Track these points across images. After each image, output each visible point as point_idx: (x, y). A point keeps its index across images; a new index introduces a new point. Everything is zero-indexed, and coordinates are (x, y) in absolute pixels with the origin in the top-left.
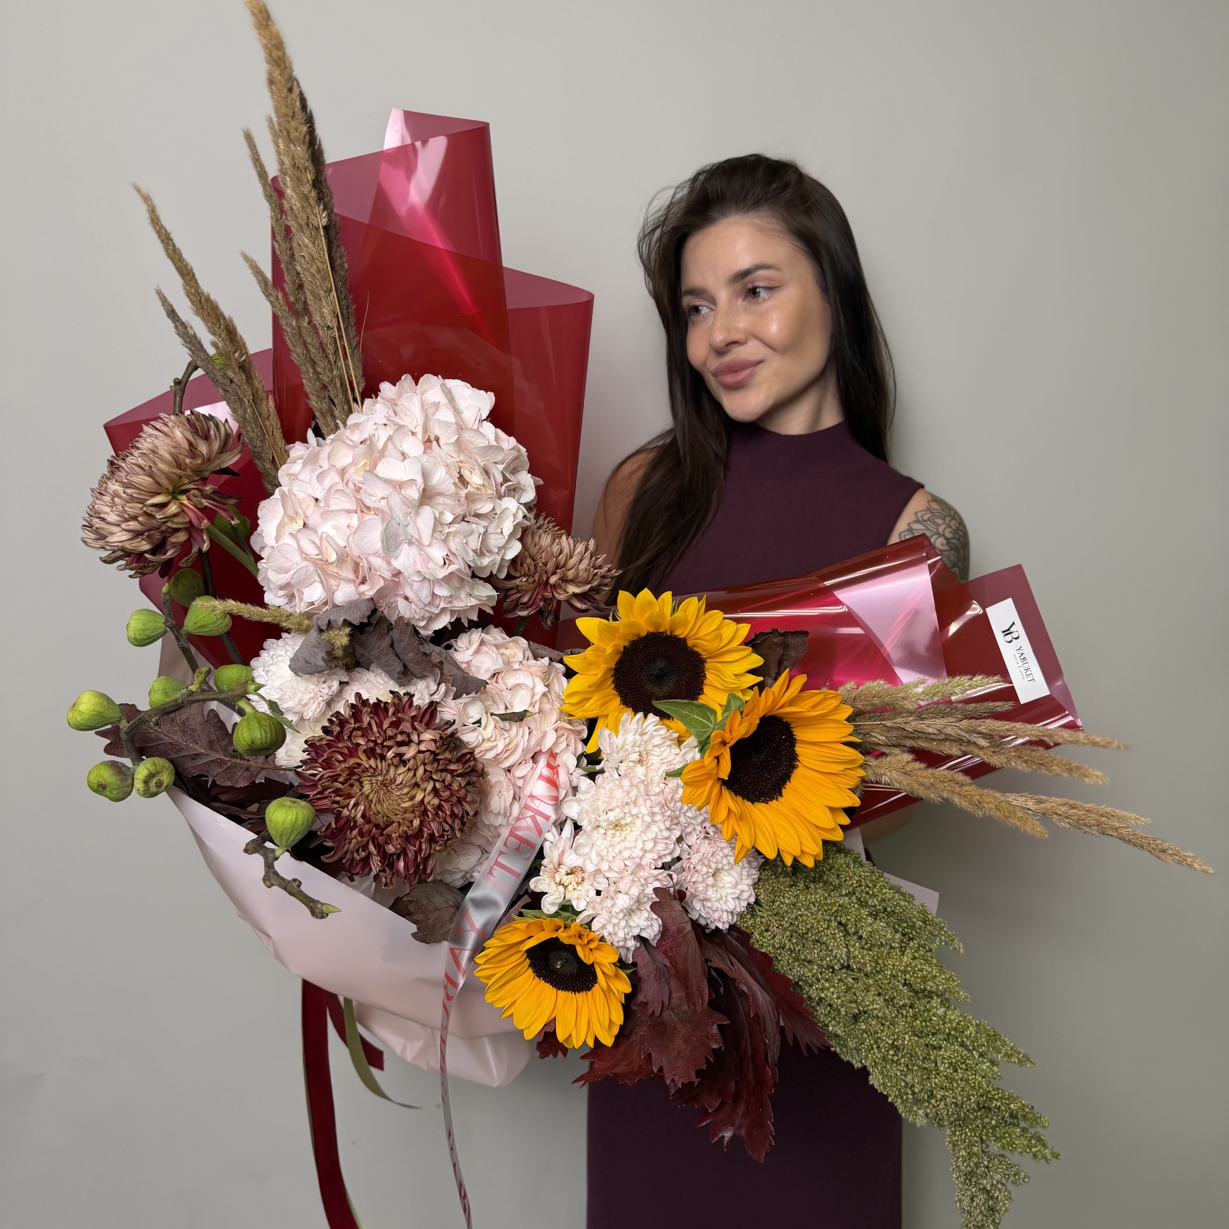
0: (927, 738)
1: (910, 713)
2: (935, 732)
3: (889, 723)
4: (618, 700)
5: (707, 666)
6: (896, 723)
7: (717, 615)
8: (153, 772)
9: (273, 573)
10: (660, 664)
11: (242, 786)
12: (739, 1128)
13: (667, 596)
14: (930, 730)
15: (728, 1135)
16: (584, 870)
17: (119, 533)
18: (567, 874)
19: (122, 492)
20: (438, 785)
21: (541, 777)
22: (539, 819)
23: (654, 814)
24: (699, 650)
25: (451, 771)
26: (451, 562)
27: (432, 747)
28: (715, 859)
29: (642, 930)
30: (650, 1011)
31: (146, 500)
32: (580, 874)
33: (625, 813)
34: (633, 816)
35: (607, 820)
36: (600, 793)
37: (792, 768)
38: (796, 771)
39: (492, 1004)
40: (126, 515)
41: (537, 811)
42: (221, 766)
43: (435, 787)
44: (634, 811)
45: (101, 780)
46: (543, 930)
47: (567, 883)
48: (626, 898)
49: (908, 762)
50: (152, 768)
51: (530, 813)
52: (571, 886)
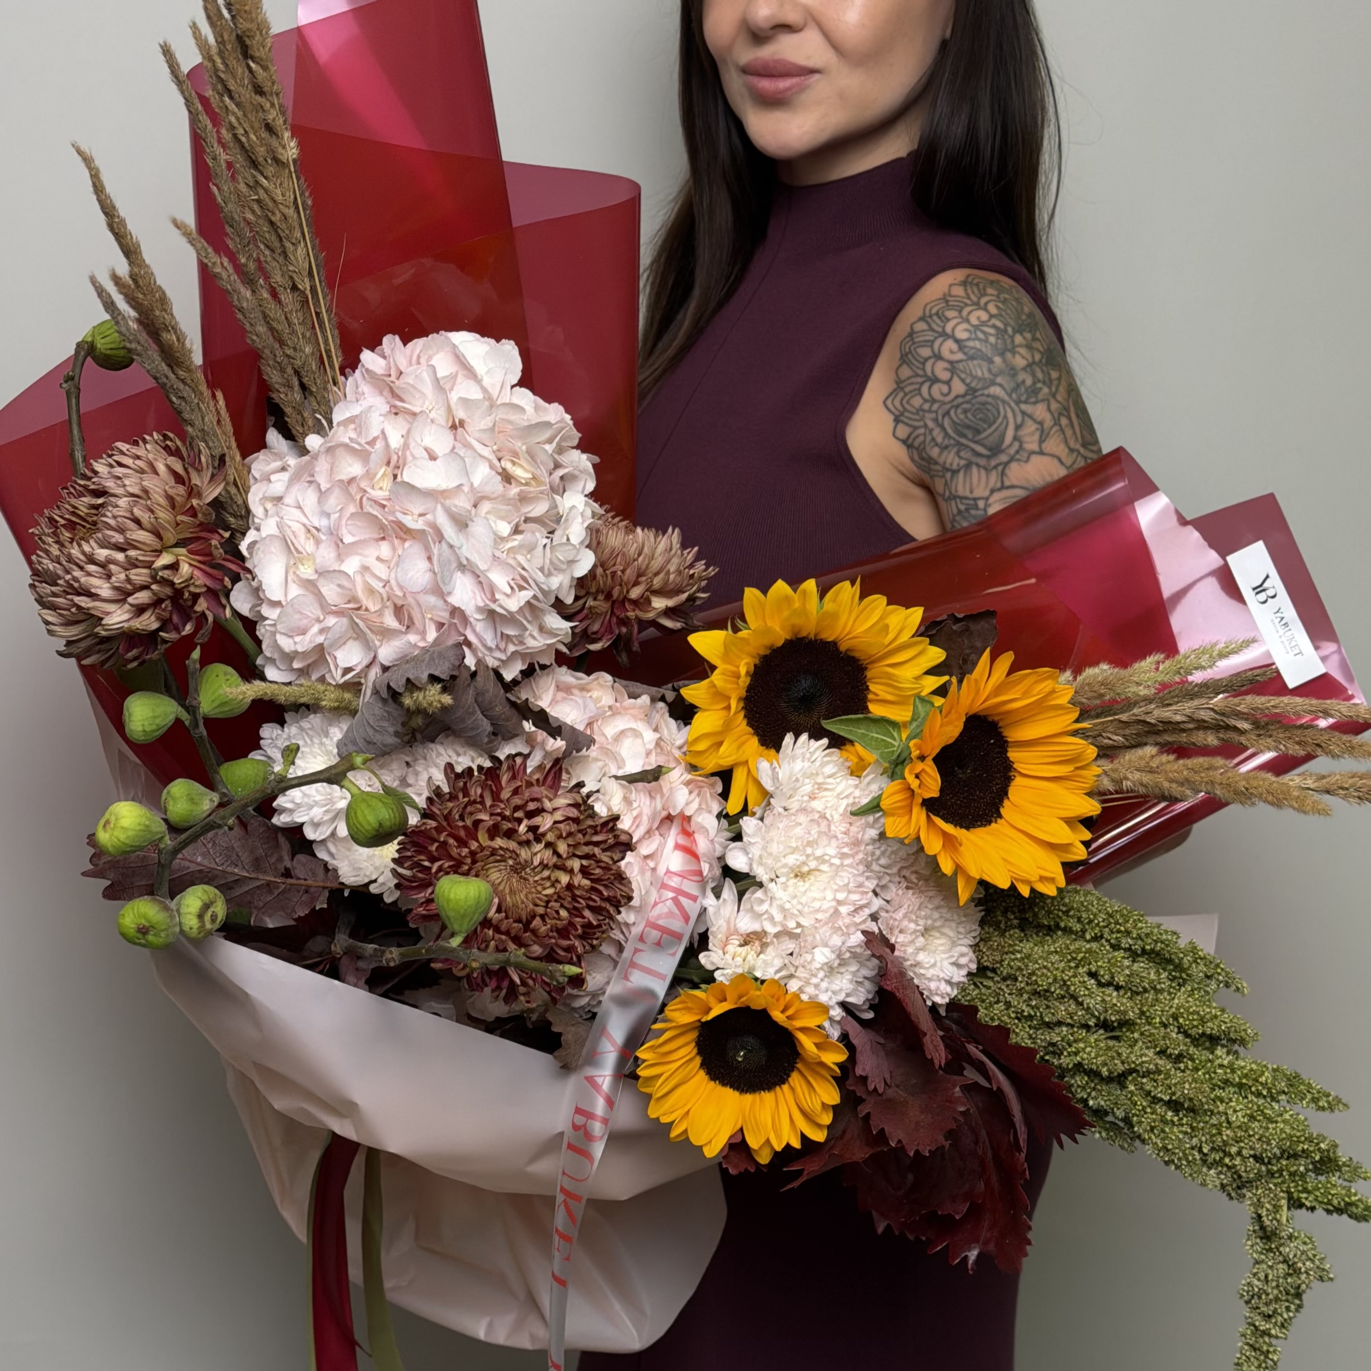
0: (1174, 729)
1: (1148, 700)
2: (1184, 719)
3: (1124, 717)
4: (755, 741)
5: (869, 674)
6: (1134, 715)
7: (879, 600)
8: (209, 903)
10: (805, 683)
11: (302, 915)
12: (986, 1242)
13: (810, 585)
14: (1178, 718)
15: (973, 1255)
16: (765, 933)
17: (119, 612)
18: (741, 946)
19: (120, 556)
20: (585, 862)
21: (678, 847)
22: (684, 901)
23: (843, 856)
24: (857, 655)
25: (597, 844)
26: (521, 588)
27: (574, 813)
28: (923, 913)
29: (848, 995)
30: (871, 1088)
31: (153, 562)
32: (757, 943)
33: (808, 856)
34: (817, 859)
35: (785, 865)
36: (773, 833)
37: (1008, 780)
38: (1013, 783)
39: (658, 1119)
40: (129, 587)
41: (679, 892)
42: (270, 892)
43: (582, 865)
44: (819, 853)
45: (143, 922)
46: (724, 1000)
47: (743, 955)
48: (826, 951)
49: (1152, 757)
50: (205, 897)
51: (671, 895)
52: (750, 957)
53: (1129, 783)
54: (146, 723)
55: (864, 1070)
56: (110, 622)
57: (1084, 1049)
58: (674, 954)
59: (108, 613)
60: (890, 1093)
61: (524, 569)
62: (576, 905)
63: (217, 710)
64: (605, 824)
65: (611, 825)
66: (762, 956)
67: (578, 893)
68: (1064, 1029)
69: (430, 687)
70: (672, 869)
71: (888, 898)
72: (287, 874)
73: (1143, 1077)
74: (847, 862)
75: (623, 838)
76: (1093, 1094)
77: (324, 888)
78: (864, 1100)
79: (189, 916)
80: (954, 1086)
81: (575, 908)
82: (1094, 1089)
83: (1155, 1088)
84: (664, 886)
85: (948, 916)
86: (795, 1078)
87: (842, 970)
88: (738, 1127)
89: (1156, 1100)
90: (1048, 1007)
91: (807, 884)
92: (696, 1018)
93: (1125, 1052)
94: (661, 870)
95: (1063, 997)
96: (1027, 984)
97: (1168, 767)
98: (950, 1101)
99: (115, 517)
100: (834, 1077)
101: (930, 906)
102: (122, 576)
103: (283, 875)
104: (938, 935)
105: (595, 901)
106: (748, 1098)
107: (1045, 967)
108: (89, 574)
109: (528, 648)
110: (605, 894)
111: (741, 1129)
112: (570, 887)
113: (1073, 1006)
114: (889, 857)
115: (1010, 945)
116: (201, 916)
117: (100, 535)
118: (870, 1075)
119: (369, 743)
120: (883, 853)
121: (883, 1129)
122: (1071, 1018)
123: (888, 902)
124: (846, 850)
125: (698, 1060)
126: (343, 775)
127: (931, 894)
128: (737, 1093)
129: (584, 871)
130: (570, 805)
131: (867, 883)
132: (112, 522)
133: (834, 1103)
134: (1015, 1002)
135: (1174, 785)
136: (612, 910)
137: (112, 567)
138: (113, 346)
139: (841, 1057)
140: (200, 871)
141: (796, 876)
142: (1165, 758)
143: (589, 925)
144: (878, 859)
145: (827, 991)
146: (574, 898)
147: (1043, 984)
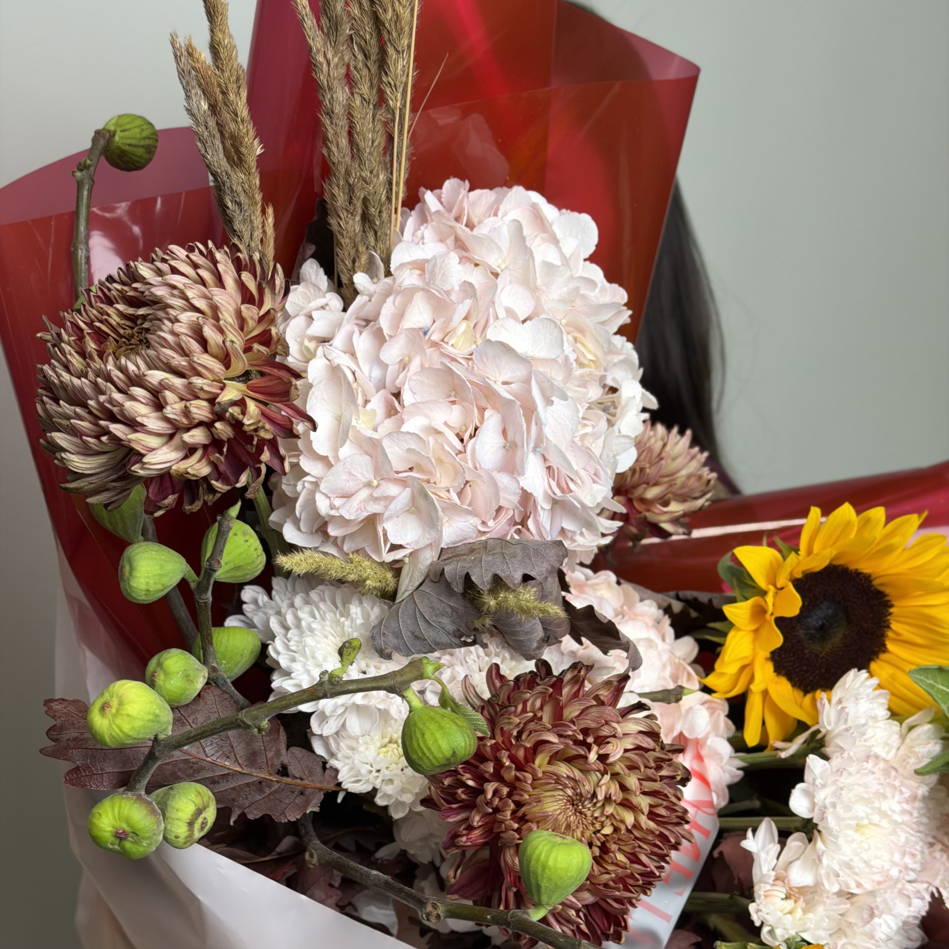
8: (201, 807)
9: (323, 497)
11: (293, 819)
17: (165, 449)
18: (783, 898)
19: (178, 382)
22: (696, 834)
31: (218, 395)
40: (185, 421)
41: (693, 824)
42: (261, 791)
43: (650, 805)
44: (884, 806)
45: (124, 826)
50: (199, 801)
54: (151, 582)
56: (153, 461)
59: (152, 450)
63: (228, 575)
69: (521, 589)
72: (284, 771)
77: (321, 789)
79: (180, 823)
99: (173, 333)
102: (179, 406)
103: (278, 773)
108: (133, 398)
109: (579, 545)
116: (191, 824)
117: (151, 352)
119: (417, 638)
124: (906, 806)
126: (406, 684)
130: (641, 732)
132: (170, 338)
137: (167, 393)
138: (132, 142)
140: (186, 761)
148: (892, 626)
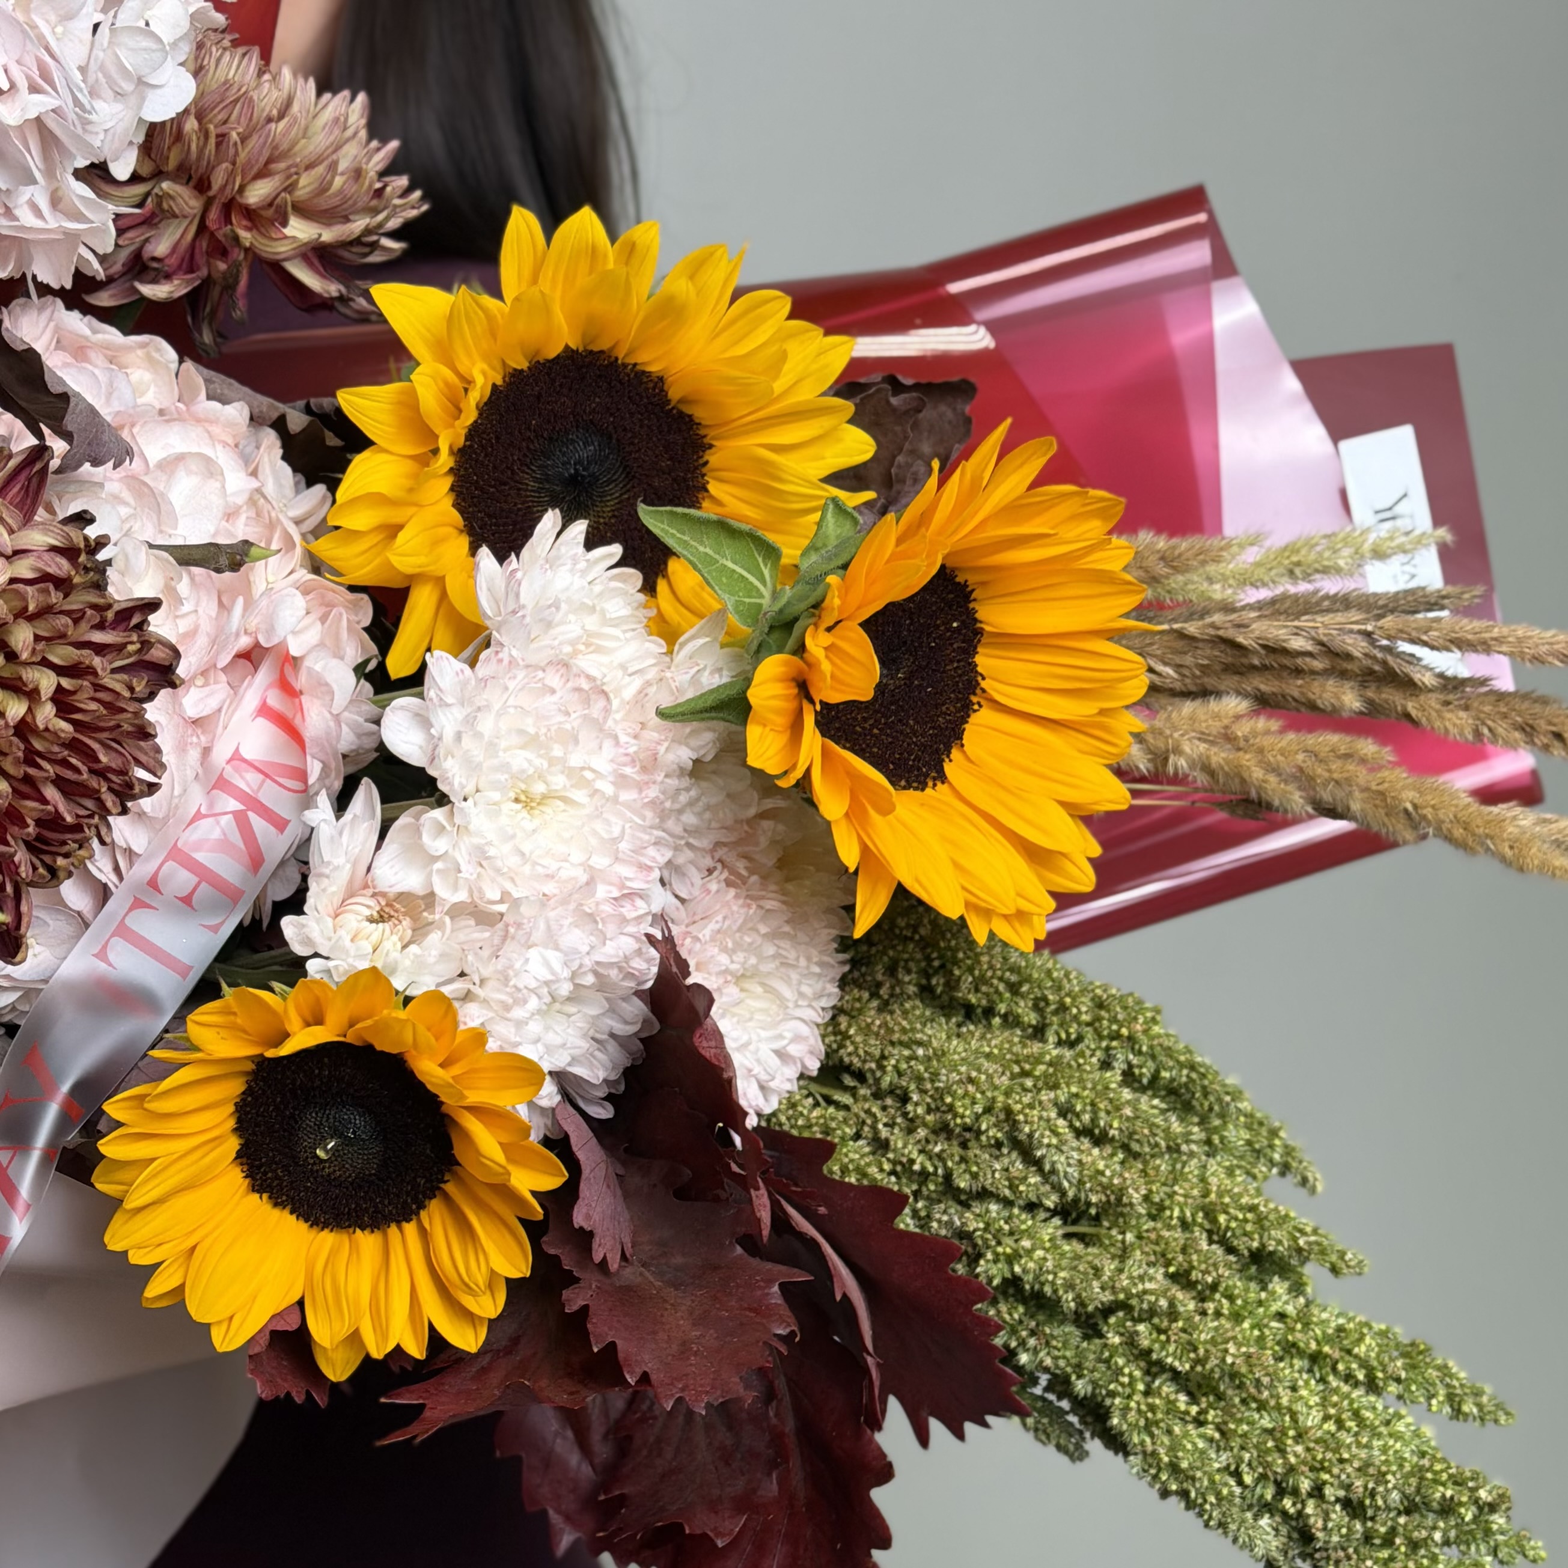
7: (775, 303)
10: (583, 451)
16: (430, 898)
18: (371, 920)
20: (66, 683)
21: (264, 710)
22: (257, 823)
23: (622, 780)
24: (699, 413)
25: (100, 649)
26: (34, 89)
27: (61, 566)
28: (748, 939)
29: (574, 1060)
30: (597, 1257)
32: (406, 922)
33: (552, 761)
34: (571, 772)
35: (505, 767)
36: (492, 696)
37: (966, 710)
38: (974, 718)
39: (125, 1253)
41: (253, 803)
43: (59, 688)
44: (576, 760)
46: (319, 1021)
47: (375, 938)
48: (555, 958)
49: (1238, 717)
51: (234, 805)
52: (387, 945)
53: (1182, 763)
55: (588, 1217)
57: (1029, 1252)
58: (215, 929)
60: (630, 1275)
61: (47, 49)
62: (32, 771)
64: (125, 614)
65: (135, 620)
66: (413, 948)
67: (38, 745)
68: (994, 1207)
70: (247, 753)
71: (683, 895)
73: (1141, 1320)
74: (627, 796)
75: (157, 654)
76: (1032, 1342)
78: (577, 1280)
80: (770, 1282)
81: (27, 779)
82: (1033, 1333)
83: (1164, 1346)
84: (221, 784)
85: (792, 955)
86: (434, 1215)
87: (571, 1009)
88: (297, 1298)
89: (1154, 1368)
90: (963, 1160)
91: (537, 822)
92: (252, 1051)
93: (1109, 1267)
94: (221, 753)
95: (999, 1145)
96: (929, 1111)
97: (1266, 742)
98: (756, 1311)
100: (524, 1222)
101: (763, 929)
104: (759, 990)
105: (77, 770)
106: (328, 1239)
107: (971, 1080)
110: (104, 759)
111: (301, 1303)
112: (24, 729)
113: (1019, 1165)
114: (699, 815)
115: (904, 1031)
118: (598, 1232)
120: (691, 803)
121: (613, 1345)
122: (1011, 1187)
123: (683, 901)
124: (628, 770)
125: (233, 1144)
127: (770, 904)
128: (303, 1226)
129: (63, 702)
130: (53, 549)
131: (652, 851)
133: (515, 1274)
134: (897, 1139)
135: (1273, 779)
136: (109, 800)
139: (552, 1181)
141: (517, 800)
142: (1261, 723)
143: (52, 822)
144: (680, 812)
145: (537, 1041)
146: (31, 757)
147: (966, 1113)
148: (710, 487)
